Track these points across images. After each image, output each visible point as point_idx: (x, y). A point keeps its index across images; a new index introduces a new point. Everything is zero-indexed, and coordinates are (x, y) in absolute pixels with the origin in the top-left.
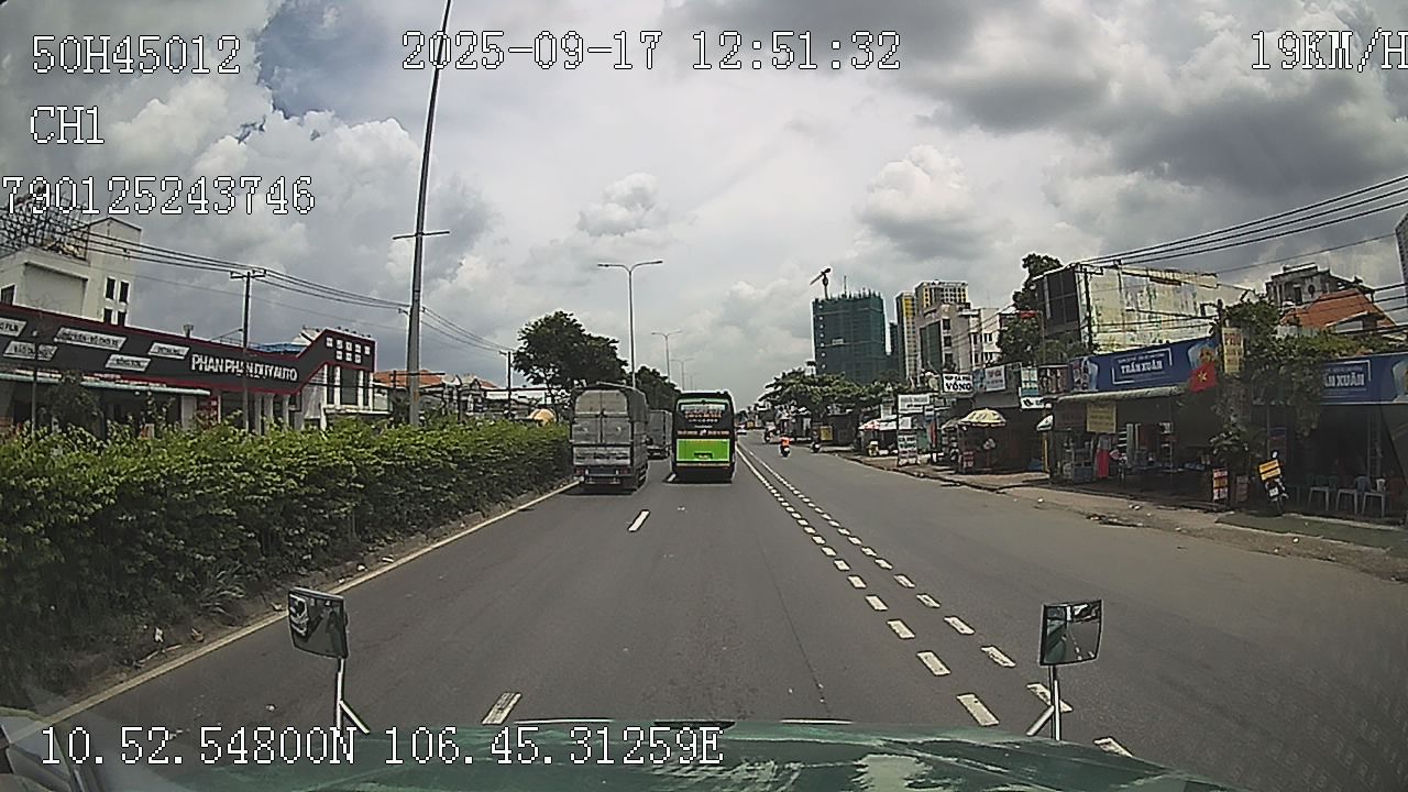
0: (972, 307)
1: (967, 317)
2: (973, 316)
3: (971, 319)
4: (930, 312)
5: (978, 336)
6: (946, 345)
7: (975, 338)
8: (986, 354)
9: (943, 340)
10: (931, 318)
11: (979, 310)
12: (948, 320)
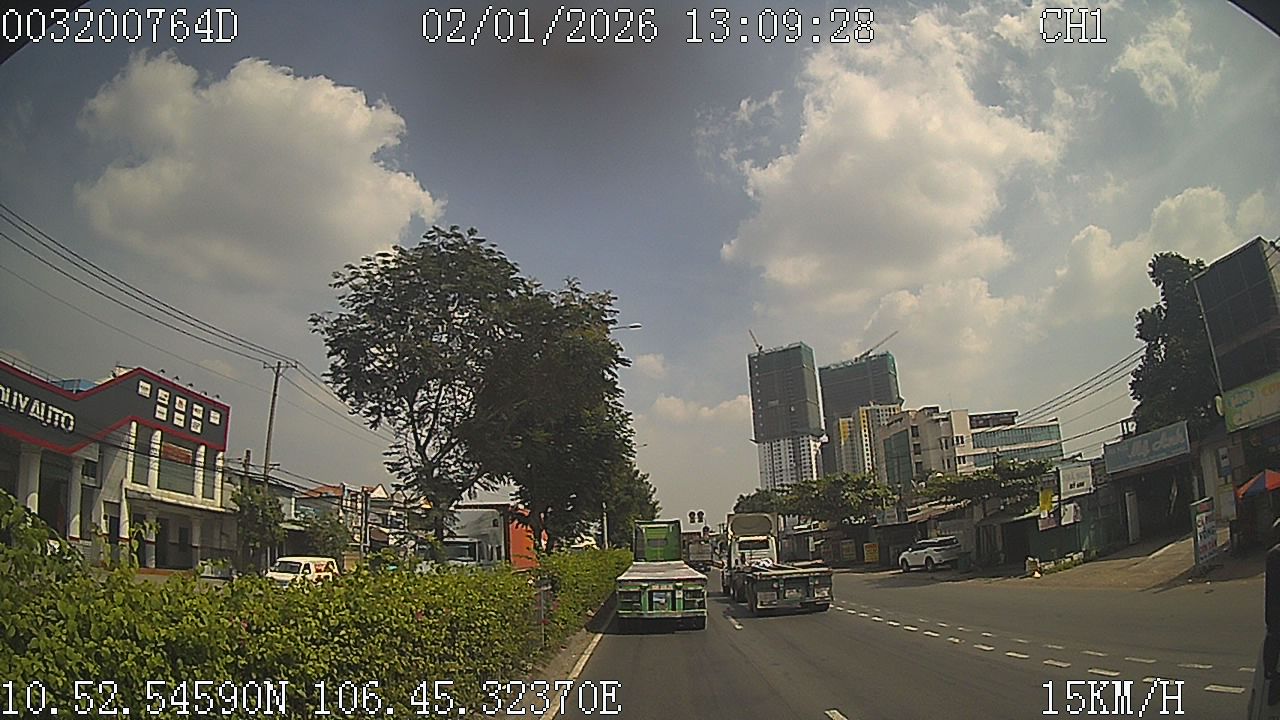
0: (940, 411)
1: (938, 420)
2: (943, 420)
3: (942, 423)
4: (896, 421)
5: (950, 441)
6: (916, 454)
7: (946, 441)
8: (959, 457)
9: (912, 449)
10: (896, 426)
11: (949, 413)
12: (916, 427)
